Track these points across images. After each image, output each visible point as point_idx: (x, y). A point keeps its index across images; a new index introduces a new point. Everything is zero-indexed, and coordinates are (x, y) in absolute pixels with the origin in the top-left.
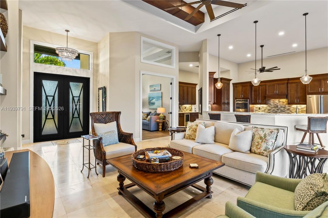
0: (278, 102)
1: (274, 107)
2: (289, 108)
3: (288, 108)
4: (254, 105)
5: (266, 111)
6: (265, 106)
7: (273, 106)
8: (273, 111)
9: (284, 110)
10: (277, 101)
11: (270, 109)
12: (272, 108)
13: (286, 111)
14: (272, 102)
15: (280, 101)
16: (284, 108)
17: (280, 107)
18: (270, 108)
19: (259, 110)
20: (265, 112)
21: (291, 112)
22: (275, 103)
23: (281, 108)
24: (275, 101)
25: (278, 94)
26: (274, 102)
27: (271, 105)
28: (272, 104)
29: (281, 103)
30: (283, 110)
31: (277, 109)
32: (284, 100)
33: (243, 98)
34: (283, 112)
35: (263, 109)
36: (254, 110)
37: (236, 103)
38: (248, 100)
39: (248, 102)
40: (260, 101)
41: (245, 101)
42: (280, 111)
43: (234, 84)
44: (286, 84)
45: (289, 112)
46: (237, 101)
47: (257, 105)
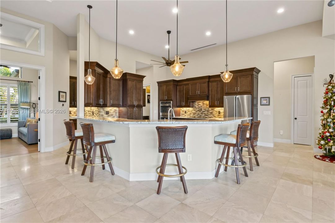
0: (202, 105)
1: (198, 110)
2: (212, 111)
3: (211, 111)
4: (181, 108)
5: (191, 116)
6: (190, 109)
7: (198, 109)
8: (198, 115)
9: (208, 113)
10: (201, 103)
12: (197, 111)
13: (210, 115)
14: (197, 104)
15: (204, 104)
16: (208, 111)
17: (204, 110)
18: (195, 112)
19: (185, 114)
21: (214, 116)
22: (200, 106)
23: (205, 111)
24: (199, 103)
25: (199, 95)
26: (199, 104)
27: (196, 108)
28: (197, 107)
29: (205, 106)
30: (206, 114)
31: (201, 113)
32: (207, 102)
33: (167, 100)
34: (207, 117)
35: (189, 113)
36: (181, 114)
37: (160, 105)
38: (171, 102)
39: (171, 105)
40: (184, 104)
41: (168, 103)
42: (204, 115)
43: (158, 83)
44: (207, 82)
45: (212, 116)
46: (162, 103)
47: (183, 108)
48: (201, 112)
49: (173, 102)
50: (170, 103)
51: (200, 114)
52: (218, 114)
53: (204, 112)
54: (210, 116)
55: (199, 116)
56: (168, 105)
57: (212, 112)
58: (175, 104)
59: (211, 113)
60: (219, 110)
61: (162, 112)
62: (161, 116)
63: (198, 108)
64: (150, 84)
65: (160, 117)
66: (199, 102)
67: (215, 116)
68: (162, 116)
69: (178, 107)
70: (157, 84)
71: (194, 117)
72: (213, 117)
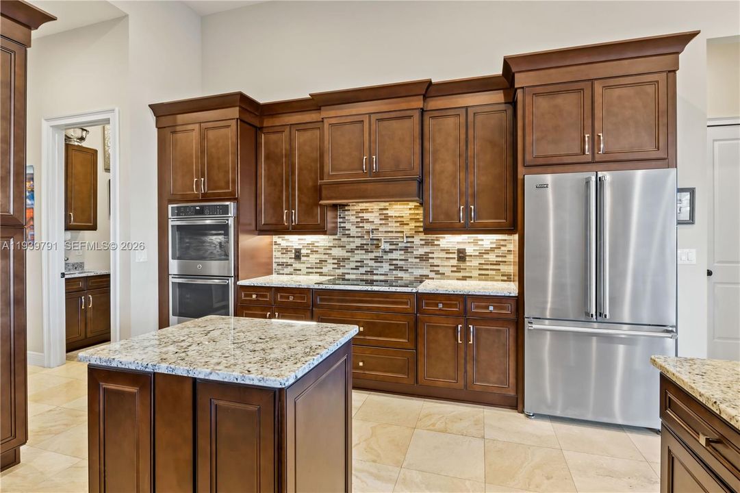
0: (377, 221)
1: (361, 247)
2: (426, 249)
3: (421, 251)
4: (275, 238)
5: (325, 270)
6: (321, 240)
7: (358, 242)
8: (357, 268)
9: (405, 260)
10: (372, 214)
11: (344, 260)
12: (352, 251)
13: (415, 266)
14: (353, 219)
15: (386, 218)
16: (406, 249)
17: (388, 247)
19: (297, 265)
21: (437, 272)
22: (367, 226)
23: (391, 251)
24: (366, 215)
25: (376, 174)
26: (363, 220)
27: (349, 236)
28: (353, 231)
29: (393, 226)
31: (376, 260)
32: (404, 210)
33: (205, 198)
34: (400, 274)
35: (314, 258)
36: (275, 266)
37: (171, 223)
38: (232, 205)
39: (231, 222)
40: (295, 218)
41: (213, 211)
42: (386, 267)
43: (160, 111)
44: (417, 115)
45: (425, 272)
46: (179, 212)
47: (287, 237)
48: (372, 255)
49: (238, 209)
50: (225, 210)
51: (372, 263)
52: (455, 262)
53: (385, 252)
54: (418, 272)
55: (362, 270)
56: (208, 222)
57: (427, 253)
58: (248, 217)
59: (424, 258)
60: (461, 247)
61: (179, 258)
62: (175, 276)
63: (362, 237)
64: (113, 110)
65: (171, 280)
66: (366, 210)
67: (441, 270)
68: (181, 276)
69: (262, 232)
70: (151, 119)
71: (342, 278)
72: (432, 275)
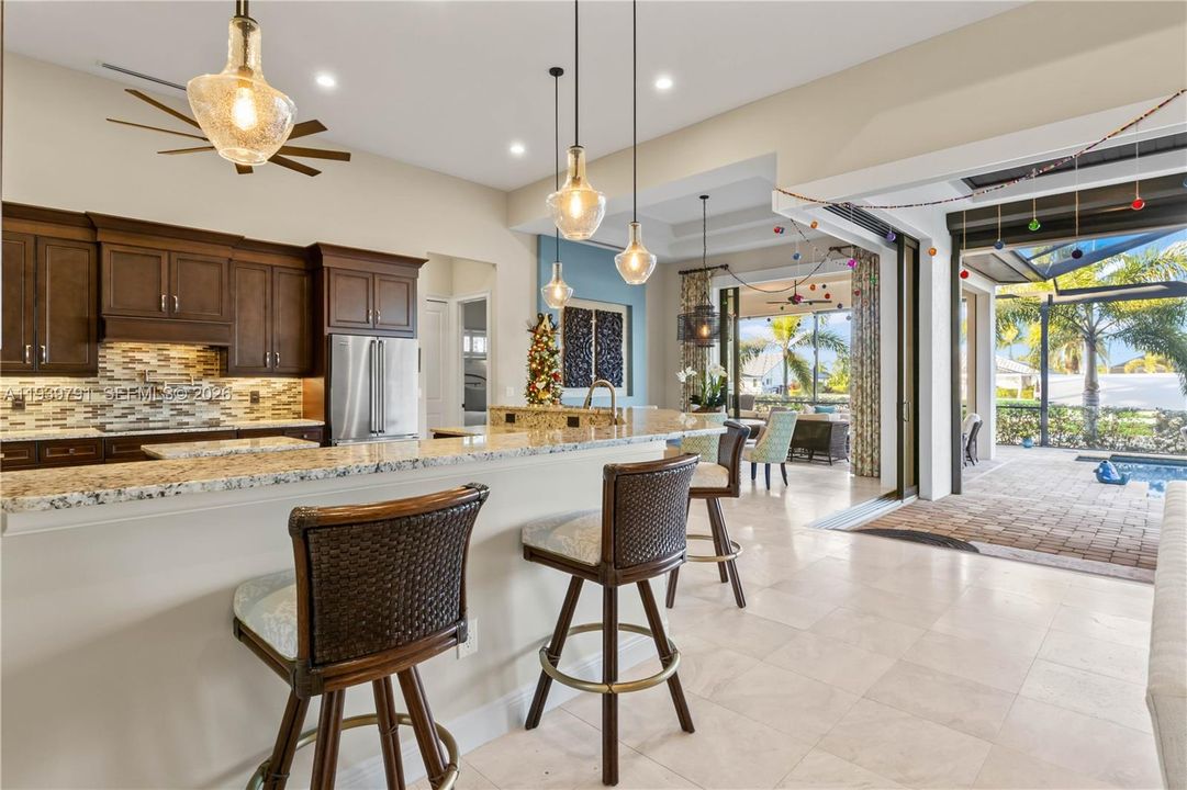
0: (154, 362)
5: (70, 421)
8: (124, 416)
10: (147, 355)
11: (103, 407)
14: (119, 359)
15: (167, 359)
19: (17, 418)
20: (63, 426)
21: (230, 415)
22: (139, 367)
24: (138, 356)
25: (179, 315)
26: (133, 360)
27: (112, 378)
28: (118, 372)
30: (185, 408)
31: (152, 405)
32: (189, 352)
35: (50, 407)
40: (46, 354)
45: (214, 415)
51: (146, 409)
52: (248, 404)
60: (254, 389)
63: (132, 380)
66: (137, 349)
67: (234, 412)
72: (224, 417)
